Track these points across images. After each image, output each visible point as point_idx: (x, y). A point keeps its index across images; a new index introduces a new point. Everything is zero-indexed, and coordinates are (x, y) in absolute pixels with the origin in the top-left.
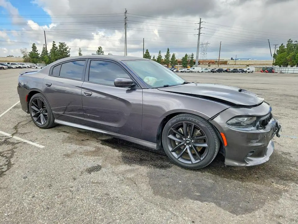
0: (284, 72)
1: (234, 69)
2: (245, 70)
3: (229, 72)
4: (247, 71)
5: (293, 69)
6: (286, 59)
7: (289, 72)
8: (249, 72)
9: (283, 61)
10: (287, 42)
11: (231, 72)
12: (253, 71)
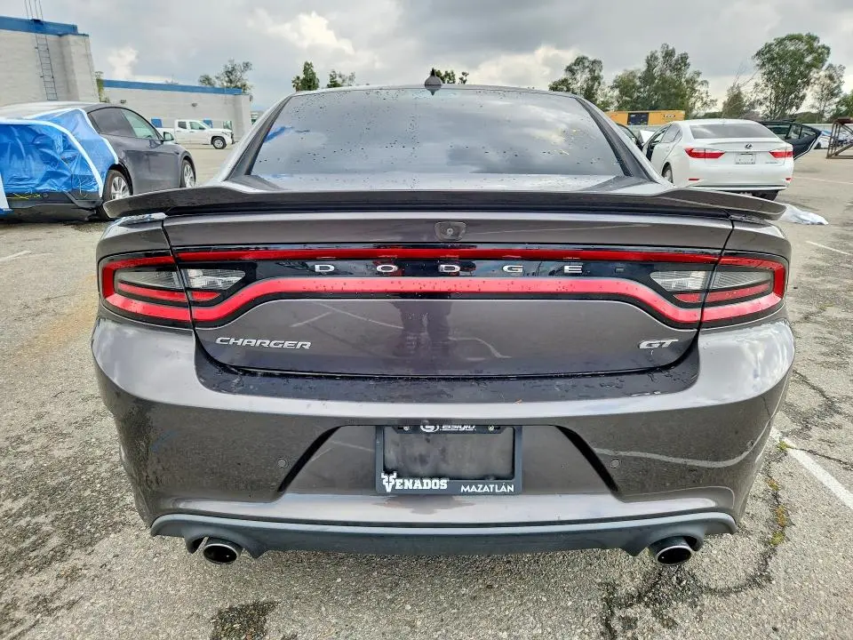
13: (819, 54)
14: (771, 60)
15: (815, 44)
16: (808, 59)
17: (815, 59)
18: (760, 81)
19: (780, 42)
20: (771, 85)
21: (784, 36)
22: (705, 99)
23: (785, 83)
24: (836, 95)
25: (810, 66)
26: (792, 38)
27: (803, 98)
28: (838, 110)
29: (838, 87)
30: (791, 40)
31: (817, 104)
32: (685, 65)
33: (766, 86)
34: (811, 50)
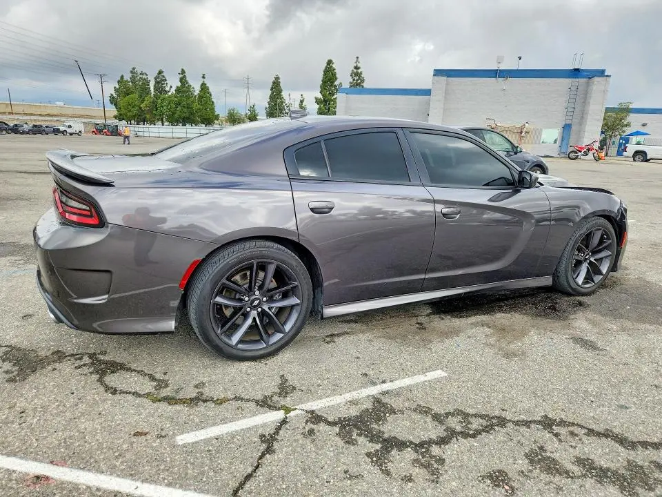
0: (141, 134)
1: (35, 126)
2: (62, 129)
3: (23, 133)
4: (68, 131)
5: (157, 130)
6: (141, 108)
7: (151, 134)
8: (71, 134)
9: (135, 111)
10: (129, 72)
11: (28, 133)
12: (80, 132)
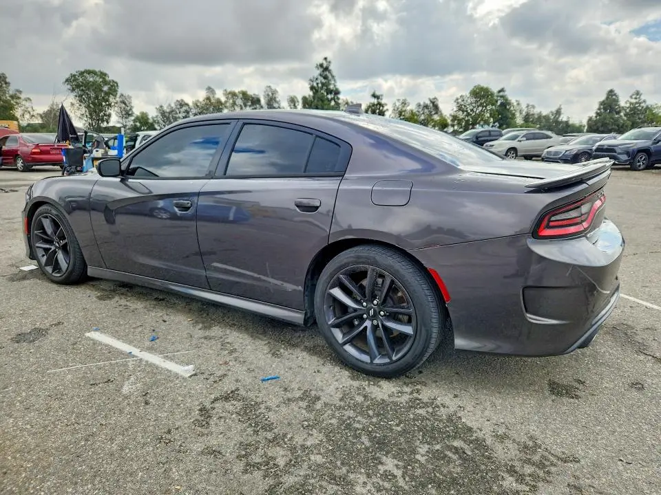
13: (112, 86)
14: (78, 86)
15: (107, 78)
16: (105, 88)
17: (110, 89)
18: (74, 101)
19: (82, 73)
20: (83, 105)
21: (83, 70)
22: (32, 113)
23: (94, 103)
24: (130, 115)
25: (107, 94)
26: (89, 72)
27: (109, 116)
28: (135, 125)
29: (131, 109)
30: (89, 74)
31: (121, 121)
32: (6, 83)
33: (80, 105)
34: (106, 83)
